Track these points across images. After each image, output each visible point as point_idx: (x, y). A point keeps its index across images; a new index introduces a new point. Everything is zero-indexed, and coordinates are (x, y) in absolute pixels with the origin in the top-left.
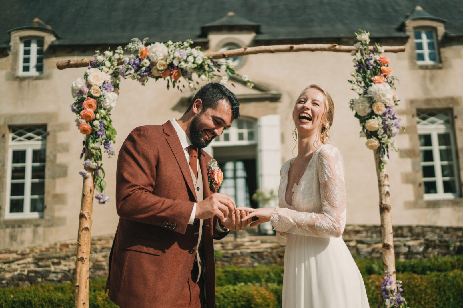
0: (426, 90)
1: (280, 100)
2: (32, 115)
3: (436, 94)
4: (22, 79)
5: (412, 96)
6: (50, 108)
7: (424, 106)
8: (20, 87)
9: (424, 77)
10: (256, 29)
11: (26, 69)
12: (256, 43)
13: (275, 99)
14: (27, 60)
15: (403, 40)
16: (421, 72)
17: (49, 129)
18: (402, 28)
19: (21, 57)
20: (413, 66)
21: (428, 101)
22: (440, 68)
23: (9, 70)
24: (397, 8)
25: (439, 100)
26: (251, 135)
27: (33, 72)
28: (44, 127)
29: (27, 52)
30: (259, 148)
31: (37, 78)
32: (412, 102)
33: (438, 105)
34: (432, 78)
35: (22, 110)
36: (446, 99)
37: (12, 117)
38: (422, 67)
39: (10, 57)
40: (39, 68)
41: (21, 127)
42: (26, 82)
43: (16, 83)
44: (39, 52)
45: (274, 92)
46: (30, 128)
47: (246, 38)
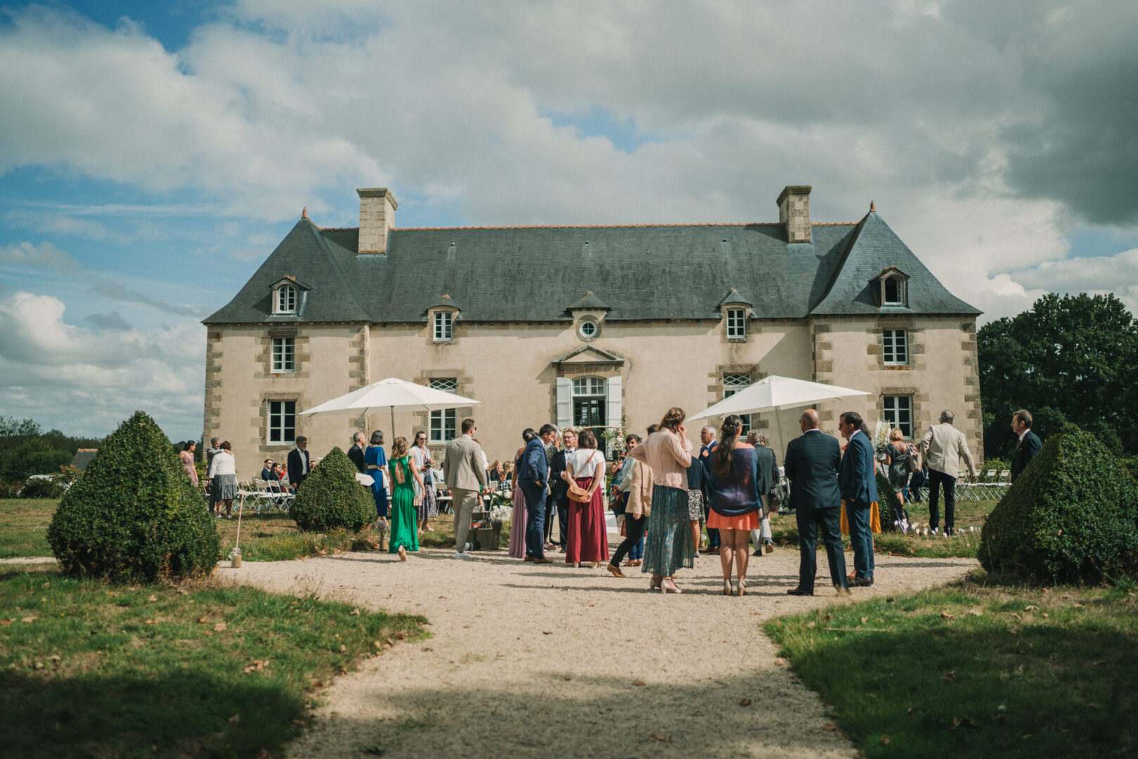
0: (731, 359)
1: (625, 364)
2: (446, 371)
3: (739, 362)
4: (437, 344)
5: (721, 363)
6: (458, 366)
7: (729, 371)
8: (437, 350)
9: (731, 349)
10: (608, 310)
11: (439, 335)
12: (608, 322)
13: (620, 364)
14: (439, 329)
15: (719, 320)
16: (730, 344)
17: (458, 381)
18: (718, 309)
19: (435, 326)
20: (724, 340)
21: (733, 367)
22: (745, 342)
23: (428, 337)
24: (725, 280)
25: (741, 366)
26: (601, 389)
27: (443, 338)
28: (454, 380)
29: (439, 322)
30: (606, 401)
31: (449, 344)
32: (720, 367)
33: (739, 370)
34: (737, 350)
35: (439, 368)
36: (746, 366)
37: (432, 372)
38: (730, 341)
39: (428, 327)
40: (448, 336)
41: (437, 379)
42: (440, 347)
43: (433, 347)
44: (448, 322)
45: (618, 359)
46: (443, 380)
47: (601, 316)
